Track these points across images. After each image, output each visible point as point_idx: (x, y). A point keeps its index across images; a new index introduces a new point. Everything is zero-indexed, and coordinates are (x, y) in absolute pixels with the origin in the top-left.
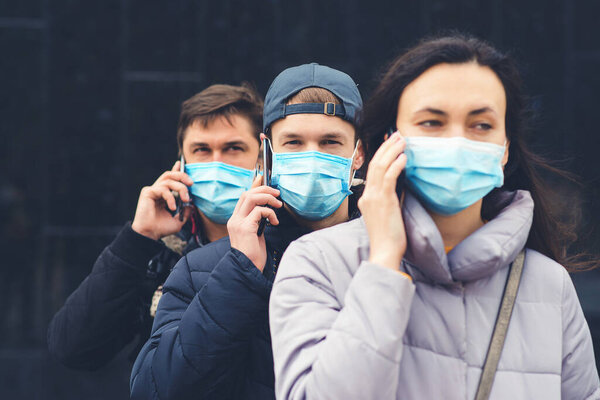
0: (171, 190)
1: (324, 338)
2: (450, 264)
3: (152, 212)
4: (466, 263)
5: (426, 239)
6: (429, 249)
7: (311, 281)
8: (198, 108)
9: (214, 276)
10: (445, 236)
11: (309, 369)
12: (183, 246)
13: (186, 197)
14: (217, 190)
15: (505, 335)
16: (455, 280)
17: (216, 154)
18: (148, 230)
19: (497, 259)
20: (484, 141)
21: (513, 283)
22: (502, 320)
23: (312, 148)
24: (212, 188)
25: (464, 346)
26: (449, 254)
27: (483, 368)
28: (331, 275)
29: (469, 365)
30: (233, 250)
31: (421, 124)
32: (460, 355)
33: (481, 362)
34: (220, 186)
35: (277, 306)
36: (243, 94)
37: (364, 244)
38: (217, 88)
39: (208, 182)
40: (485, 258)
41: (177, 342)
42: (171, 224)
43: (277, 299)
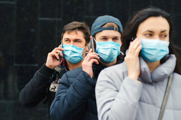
0: (57, 53)
1: (114, 100)
2: (151, 77)
3: (52, 61)
4: (156, 76)
5: (145, 69)
6: (145, 72)
7: (108, 82)
8: (68, 28)
9: (78, 79)
10: (150, 68)
11: (109, 109)
12: (60, 70)
13: (62, 55)
14: (71, 53)
15: (167, 98)
16: (153, 81)
17: (72, 42)
18: (51, 66)
19: (166, 75)
20: (164, 40)
21: (170, 82)
22: (167, 94)
23: (110, 41)
24: (69, 52)
25: (155, 102)
26: (151, 73)
27: (161, 108)
28: (114, 80)
29: (157, 107)
30: (84, 72)
31: (145, 35)
32: (154, 104)
33: (160, 107)
34: (72, 52)
35: (98, 90)
36: (82, 25)
37: (125, 70)
38: (75, 22)
39: (68, 50)
40: (162, 74)
41: (65, 99)
42: (57, 63)
43: (98, 88)
